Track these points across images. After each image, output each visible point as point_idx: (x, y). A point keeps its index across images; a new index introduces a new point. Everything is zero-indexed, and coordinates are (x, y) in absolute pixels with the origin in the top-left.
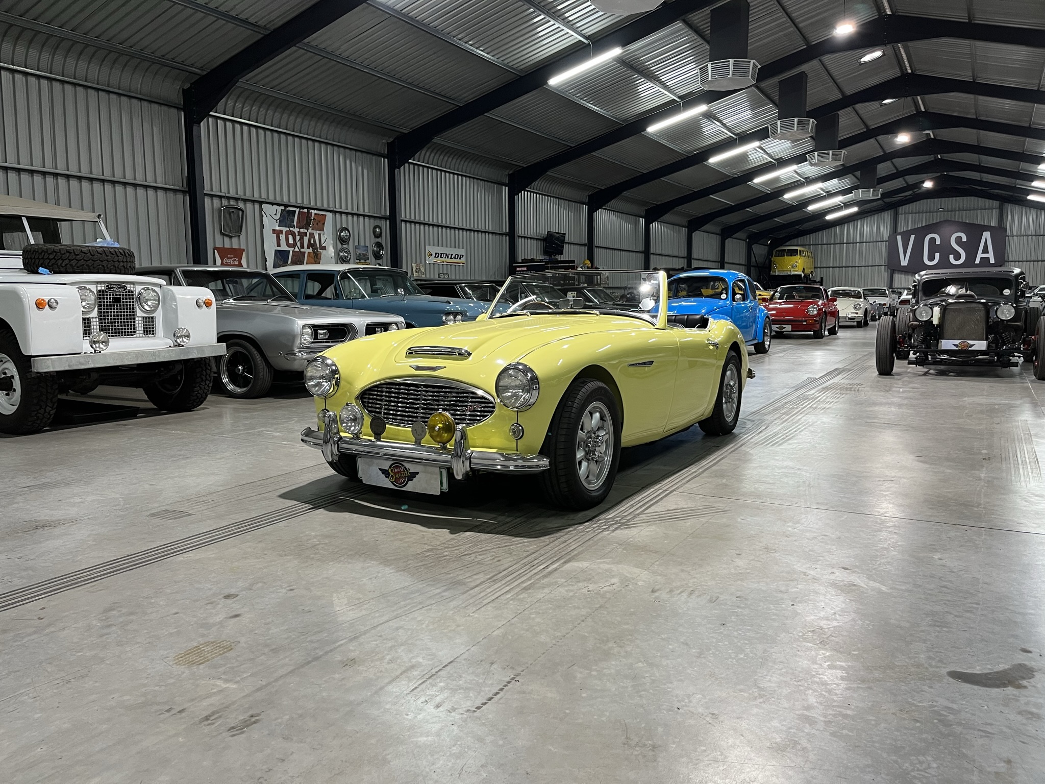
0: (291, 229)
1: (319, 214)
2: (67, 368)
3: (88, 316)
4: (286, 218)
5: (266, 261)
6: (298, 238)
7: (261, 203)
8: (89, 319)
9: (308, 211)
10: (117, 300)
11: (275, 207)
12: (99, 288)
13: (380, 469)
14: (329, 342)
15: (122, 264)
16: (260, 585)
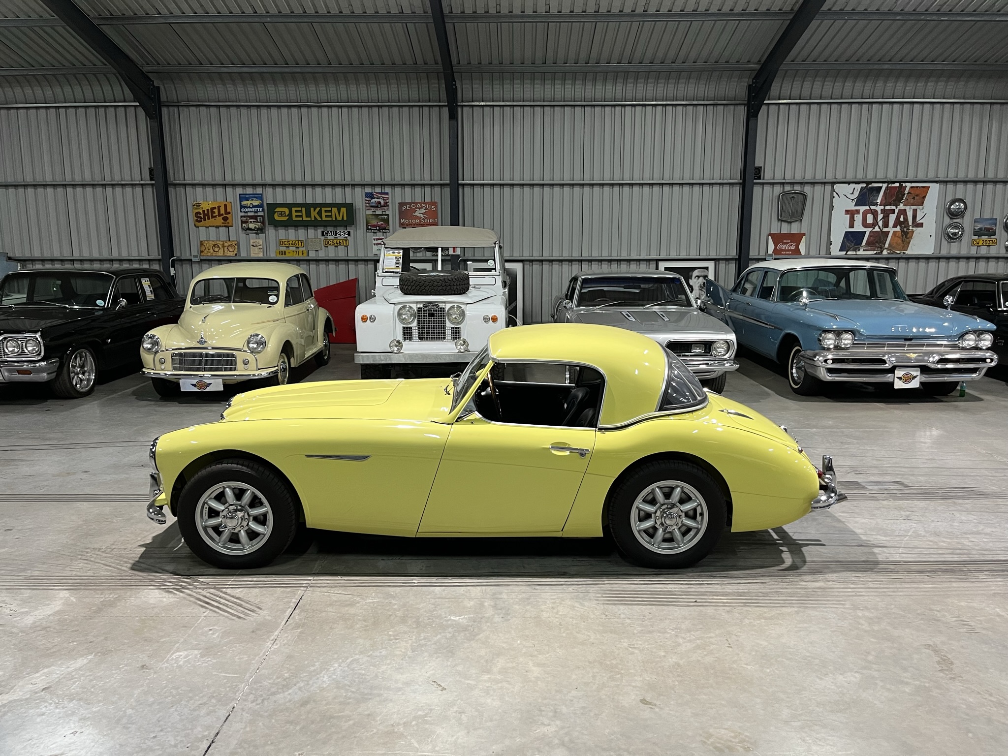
0: (872, 207)
1: (917, 187)
3: (408, 326)
4: (866, 197)
5: (831, 244)
6: (880, 216)
7: (833, 183)
8: (410, 328)
9: (901, 186)
10: (432, 315)
11: (853, 186)
12: (418, 306)
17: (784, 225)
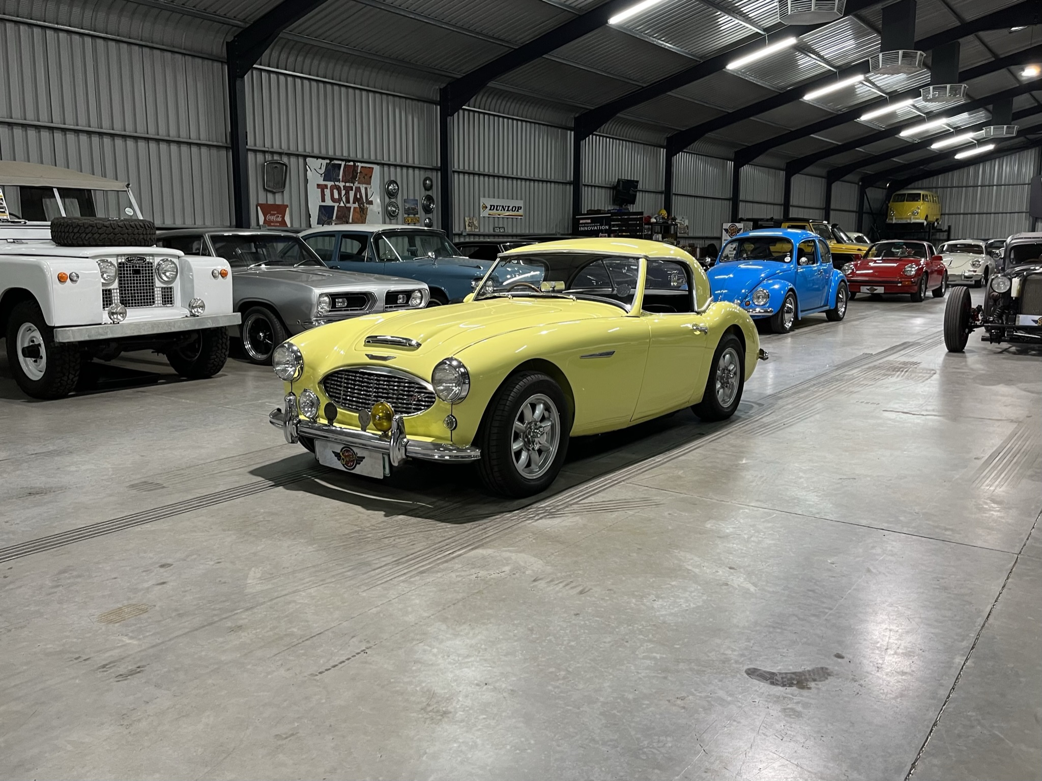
0: (337, 183)
1: (365, 167)
2: (87, 338)
3: (109, 288)
4: (330, 173)
5: (310, 217)
6: (343, 192)
7: (305, 157)
8: (110, 290)
9: (355, 164)
10: (137, 272)
11: (320, 161)
12: (119, 261)
13: (333, 452)
14: (348, 310)
15: (141, 236)
16: (195, 556)
17: (270, 196)
